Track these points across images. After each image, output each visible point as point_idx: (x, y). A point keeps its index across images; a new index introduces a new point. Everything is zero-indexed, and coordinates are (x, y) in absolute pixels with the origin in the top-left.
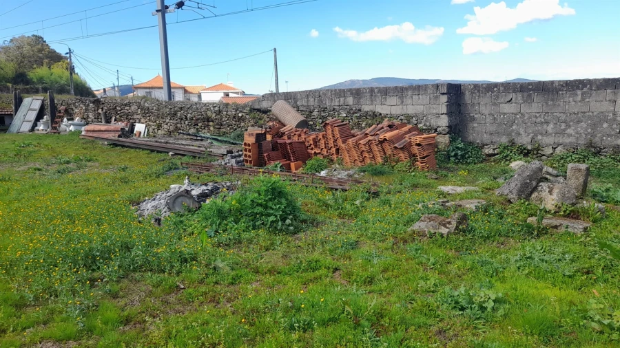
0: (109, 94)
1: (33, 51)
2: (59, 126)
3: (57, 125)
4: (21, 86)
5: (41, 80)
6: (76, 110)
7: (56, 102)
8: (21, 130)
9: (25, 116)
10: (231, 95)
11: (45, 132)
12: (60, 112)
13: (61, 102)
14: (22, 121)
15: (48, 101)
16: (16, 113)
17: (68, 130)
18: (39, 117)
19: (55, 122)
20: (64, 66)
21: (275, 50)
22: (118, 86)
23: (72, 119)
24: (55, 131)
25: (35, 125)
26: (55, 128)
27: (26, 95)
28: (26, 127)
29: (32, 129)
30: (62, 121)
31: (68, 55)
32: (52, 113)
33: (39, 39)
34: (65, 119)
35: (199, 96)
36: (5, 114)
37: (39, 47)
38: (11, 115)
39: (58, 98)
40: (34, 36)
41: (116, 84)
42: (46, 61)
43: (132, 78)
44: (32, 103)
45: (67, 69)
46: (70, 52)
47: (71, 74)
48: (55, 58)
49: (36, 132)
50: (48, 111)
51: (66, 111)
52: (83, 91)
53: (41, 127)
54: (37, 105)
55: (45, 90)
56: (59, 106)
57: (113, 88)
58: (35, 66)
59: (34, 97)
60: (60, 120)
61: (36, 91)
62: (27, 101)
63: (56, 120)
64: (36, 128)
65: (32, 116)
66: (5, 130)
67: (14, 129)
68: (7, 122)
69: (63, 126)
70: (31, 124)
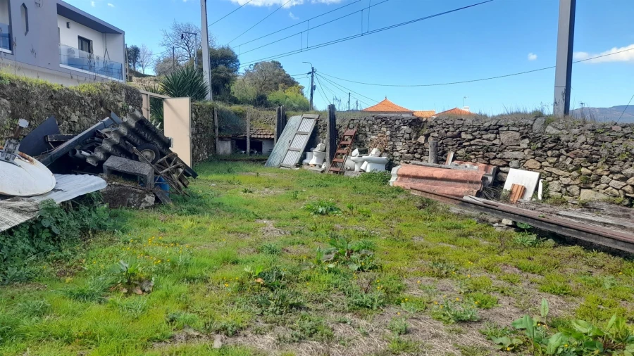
2: (344, 162)
3: (340, 160)
6: (373, 137)
7: (338, 122)
8: (285, 163)
9: (290, 143)
11: (317, 168)
12: (345, 139)
13: (347, 122)
14: (286, 148)
16: (278, 136)
17: (357, 168)
18: (311, 145)
23: (365, 152)
24: (336, 168)
25: (304, 157)
26: (334, 164)
28: (292, 159)
29: (300, 164)
30: (349, 154)
32: (331, 139)
34: (356, 152)
36: (264, 139)
38: (272, 140)
44: (301, 123)
49: (305, 167)
50: (325, 136)
51: (355, 138)
53: (312, 159)
54: (308, 127)
56: (342, 130)
59: (305, 115)
60: (344, 151)
62: (294, 120)
63: (339, 151)
64: (305, 161)
65: (302, 142)
66: (263, 161)
67: (274, 160)
68: (265, 148)
69: (349, 163)
70: (298, 155)
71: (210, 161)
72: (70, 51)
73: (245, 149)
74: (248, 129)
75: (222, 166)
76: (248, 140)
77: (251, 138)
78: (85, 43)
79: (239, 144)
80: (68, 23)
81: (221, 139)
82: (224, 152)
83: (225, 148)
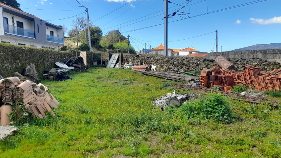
0: (142, 53)
1: (116, 36)
2: (124, 66)
3: (123, 65)
4: (111, 50)
5: (118, 48)
6: (130, 60)
7: (123, 56)
8: (111, 67)
9: (112, 61)
10: (193, 53)
11: (118, 68)
12: (124, 60)
14: (111, 63)
15: (120, 56)
16: (109, 59)
17: (127, 67)
18: (117, 62)
19: (122, 64)
20: (126, 42)
21: (217, 31)
22: (145, 49)
23: (128, 63)
24: (122, 68)
25: (115, 65)
26: (122, 66)
27: (113, 53)
28: (113, 66)
29: (114, 67)
30: (125, 64)
31: (128, 38)
32: (121, 60)
33: (118, 32)
34: (126, 63)
35: (178, 53)
36: (106, 61)
37: (118, 34)
38: (108, 61)
39: (124, 55)
40: (116, 30)
41: (144, 49)
42: (120, 40)
43: (151, 46)
44: (115, 56)
45: (127, 43)
46: (129, 36)
47: (128, 45)
48: (123, 39)
49: (116, 68)
50: (120, 60)
51: (127, 60)
52: (132, 52)
53: (117, 66)
54: (116, 57)
55: (119, 51)
56: (124, 58)
57: (143, 50)
58: (116, 42)
59: (116, 54)
60: (124, 63)
61: (116, 52)
62: (113, 56)
63: (123, 63)
64: (116, 66)
65: (115, 61)
66: (105, 67)
67: (108, 66)
68: (106, 64)
69: (125, 66)
70: (114, 65)
71: (91, 67)
72: (48, 36)
73: (101, 64)
74: (101, 58)
75: (94, 68)
76: (101, 61)
77: (102, 61)
78: (52, 33)
79: (99, 62)
80: (47, 27)
81: (94, 61)
82: (95, 65)
83: (95, 63)
